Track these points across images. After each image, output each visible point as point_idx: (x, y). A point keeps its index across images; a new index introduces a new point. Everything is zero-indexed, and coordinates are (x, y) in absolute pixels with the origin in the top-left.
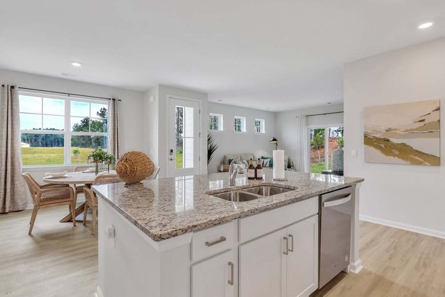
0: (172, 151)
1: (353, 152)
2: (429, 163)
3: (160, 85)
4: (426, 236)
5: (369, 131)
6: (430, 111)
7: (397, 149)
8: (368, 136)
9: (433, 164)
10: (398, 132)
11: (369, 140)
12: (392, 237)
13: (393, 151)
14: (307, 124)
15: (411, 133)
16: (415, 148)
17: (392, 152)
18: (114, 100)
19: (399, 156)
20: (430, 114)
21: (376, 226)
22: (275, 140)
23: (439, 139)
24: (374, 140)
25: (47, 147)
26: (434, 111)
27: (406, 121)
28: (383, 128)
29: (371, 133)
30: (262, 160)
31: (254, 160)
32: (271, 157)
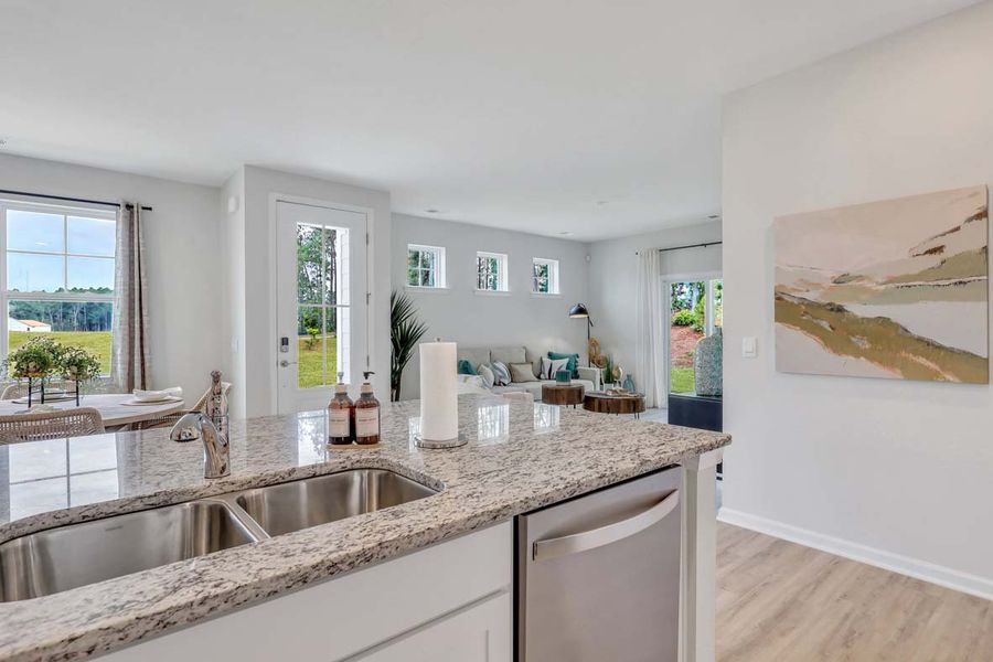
0: (285, 341)
1: (748, 344)
2: (957, 376)
3: (249, 168)
4: (947, 591)
5: (789, 284)
6: (958, 220)
7: (863, 334)
8: (786, 298)
9: (968, 380)
10: (866, 283)
11: (788, 310)
12: (845, 596)
13: (853, 339)
14: (663, 270)
15: (903, 286)
16: (916, 331)
17: (850, 341)
18: (129, 207)
19: (870, 356)
20: (958, 229)
21: (809, 553)
22: (581, 311)
23: (986, 303)
24: (803, 307)
25: (90, 330)
26: (970, 220)
27: (890, 252)
28: (829, 274)
29: (794, 290)
30: (547, 361)
31: (528, 361)
32: (572, 353)
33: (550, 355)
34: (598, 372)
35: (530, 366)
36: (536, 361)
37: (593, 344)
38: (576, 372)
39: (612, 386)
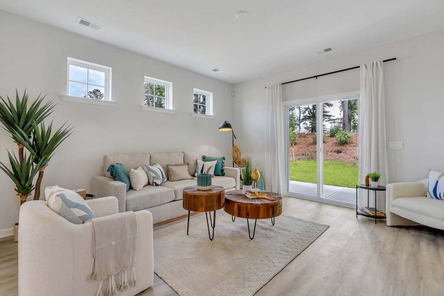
30: (200, 162)
31: (186, 163)
32: (221, 156)
33: (204, 159)
34: (238, 171)
35: (186, 167)
36: (192, 163)
37: (236, 150)
38: (222, 171)
39: (250, 188)
